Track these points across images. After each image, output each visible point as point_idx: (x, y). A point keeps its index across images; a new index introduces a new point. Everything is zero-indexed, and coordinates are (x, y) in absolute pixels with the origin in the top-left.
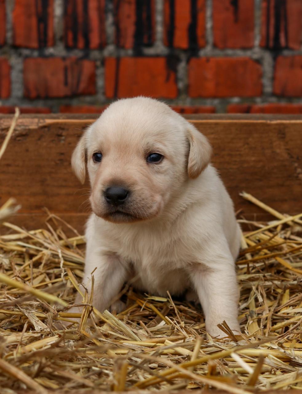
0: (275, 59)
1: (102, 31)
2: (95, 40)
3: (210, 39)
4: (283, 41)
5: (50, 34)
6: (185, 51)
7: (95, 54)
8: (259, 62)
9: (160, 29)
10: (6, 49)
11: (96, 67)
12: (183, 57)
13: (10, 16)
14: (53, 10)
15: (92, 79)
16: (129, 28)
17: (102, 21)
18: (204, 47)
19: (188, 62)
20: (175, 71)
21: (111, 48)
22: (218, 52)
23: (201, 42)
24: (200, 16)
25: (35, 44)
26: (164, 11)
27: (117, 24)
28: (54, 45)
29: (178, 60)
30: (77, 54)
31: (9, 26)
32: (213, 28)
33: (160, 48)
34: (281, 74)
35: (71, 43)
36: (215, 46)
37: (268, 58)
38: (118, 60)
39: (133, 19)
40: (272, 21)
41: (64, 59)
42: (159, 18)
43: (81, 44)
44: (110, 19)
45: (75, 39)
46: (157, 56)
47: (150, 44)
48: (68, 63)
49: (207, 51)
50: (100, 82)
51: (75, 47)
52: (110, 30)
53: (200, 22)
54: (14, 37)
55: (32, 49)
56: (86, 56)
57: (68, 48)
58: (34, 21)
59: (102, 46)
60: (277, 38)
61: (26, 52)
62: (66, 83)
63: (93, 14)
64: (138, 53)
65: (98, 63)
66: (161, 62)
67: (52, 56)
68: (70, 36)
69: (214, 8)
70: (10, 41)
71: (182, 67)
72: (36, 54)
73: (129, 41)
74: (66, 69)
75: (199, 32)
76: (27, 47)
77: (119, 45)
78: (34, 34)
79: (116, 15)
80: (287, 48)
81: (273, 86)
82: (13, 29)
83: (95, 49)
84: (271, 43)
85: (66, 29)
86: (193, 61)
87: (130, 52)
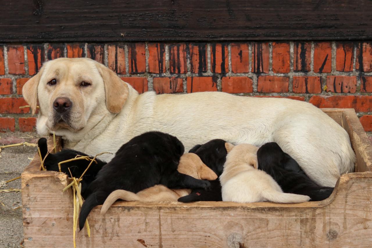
0: (258, 77)
1: (185, 66)
2: (182, 70)
3: (231, 69)
4: (261, 69)
5: (164, 68)
6: (220, 74)
7: (183, 76)
8: (251, 78)
9: (209, 65)
10: (146, 74)
11: (183, 81)
12: (219, 76)
13: (147, 60)
14: (165, 58)
15: (182, 86)
16: (197, 65)
17: (185, 62)
18: (228, 73)
19: (221, 78)
20: (216, 82)
21: (189, 73)
22: (234, 74)
23: (227, 70)
24: (226, 60)
25: (158, 72)
26: (211, 58)
27: (191, 63)
28: (166, 72)
29: (218, 78)
30: (175, 75)
31: (147, 65)
32: (231, 64)
33: (209, 73)
34: (260, 83)
35: (172, 71)
36: (232, 72)
37: (255, 76)
38: (192, 78)
39: (198, 61)
40: (256, 62)
41: (170, 78)
42: (209, 61)
43: (177, 72)
44: (189, 61)
45: (174, 70)
46: (209, 76)
47: (205, 72)
48: (171, 79)
49: (229, 74)
50: (185, 87)
51: (174, 73)
52: (189, 66)
53: (226, 62)
54: (149, 69)
55: (157, 74)
56: (179, 77)
57: (171, 73)
58: (157, 62)
59: (185, 73)
60: (258, 68)
61: (155, 75)
62: (171, 88)
63: (182, 59)
64: (200, 75)
65: (184, 79)
66: (211, 78)
67: (165, 76)
68: (172, 68)
69: (232, 56)
70: (147, 71)
71: (219, 80)
72: (158, 76)
73: (197, 70)
74: (171, 82)
75: (226, 67)
76: (154, 73)
77: (192, 72)
78: (157, 68)
79: (191, 60)
80: (263, 72)
81: (257, 89)
82: (149, 66)
83: (183, 74)
84: (256, 71)
85: (170, 65)
86: (223, 77)
87: (197, 75)
